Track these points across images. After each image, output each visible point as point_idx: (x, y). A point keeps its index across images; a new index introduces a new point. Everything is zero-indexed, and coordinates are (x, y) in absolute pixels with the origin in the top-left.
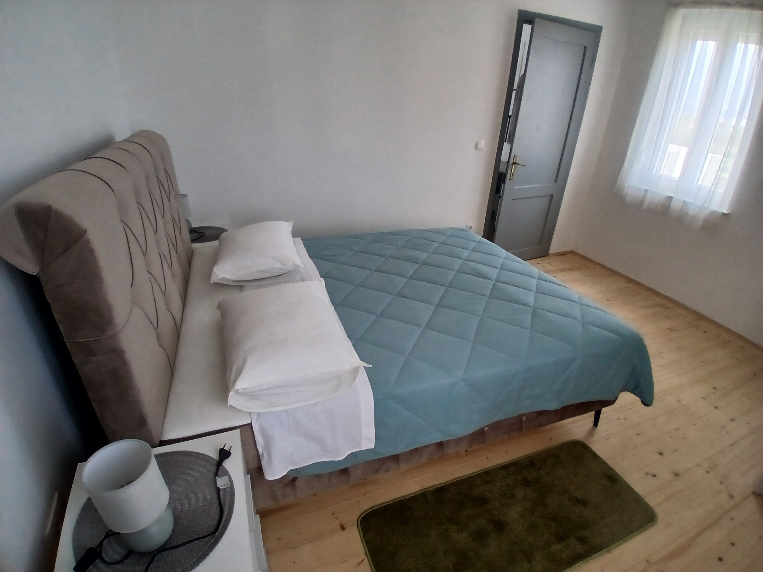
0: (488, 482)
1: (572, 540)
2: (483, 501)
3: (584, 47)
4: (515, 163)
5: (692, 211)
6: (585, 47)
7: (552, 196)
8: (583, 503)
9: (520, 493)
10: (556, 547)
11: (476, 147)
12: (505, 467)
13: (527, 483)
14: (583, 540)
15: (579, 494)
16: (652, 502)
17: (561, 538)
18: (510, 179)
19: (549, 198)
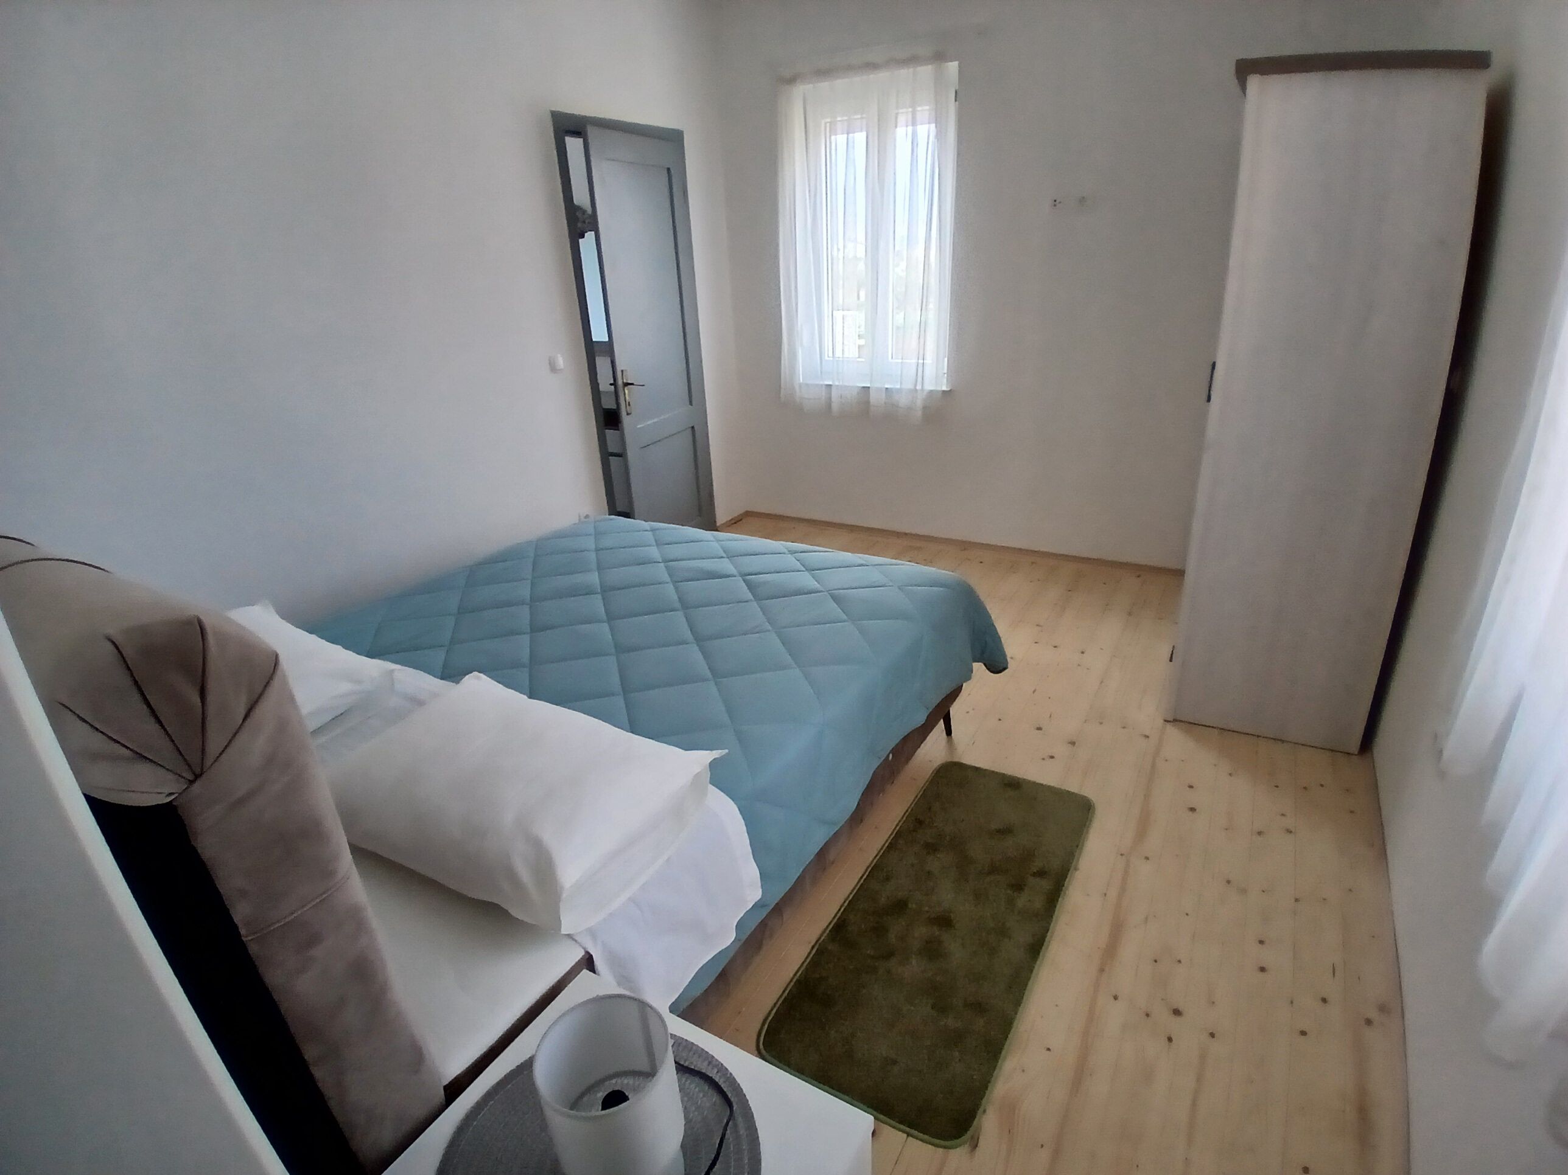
0: (888, 879)
1: (1032, 881)
2: (900, 906)
3: (666, 170)
4: (626, 384)
5: (903, 401)
6: (668, 169)
7: (693, 427)
8: (1005, 831)
9: (934, 864)
10: (1022, 901)
11: (553, 368)
12: (892, 846)
13: (932, 848)
14: (1041, 874)
15: (994, 826)
16: (1073, 786)
17: (1018, 887)
18: (628, 414)
19: (689, 431)
